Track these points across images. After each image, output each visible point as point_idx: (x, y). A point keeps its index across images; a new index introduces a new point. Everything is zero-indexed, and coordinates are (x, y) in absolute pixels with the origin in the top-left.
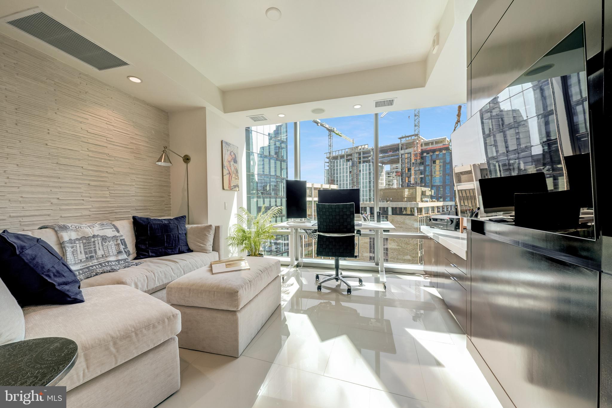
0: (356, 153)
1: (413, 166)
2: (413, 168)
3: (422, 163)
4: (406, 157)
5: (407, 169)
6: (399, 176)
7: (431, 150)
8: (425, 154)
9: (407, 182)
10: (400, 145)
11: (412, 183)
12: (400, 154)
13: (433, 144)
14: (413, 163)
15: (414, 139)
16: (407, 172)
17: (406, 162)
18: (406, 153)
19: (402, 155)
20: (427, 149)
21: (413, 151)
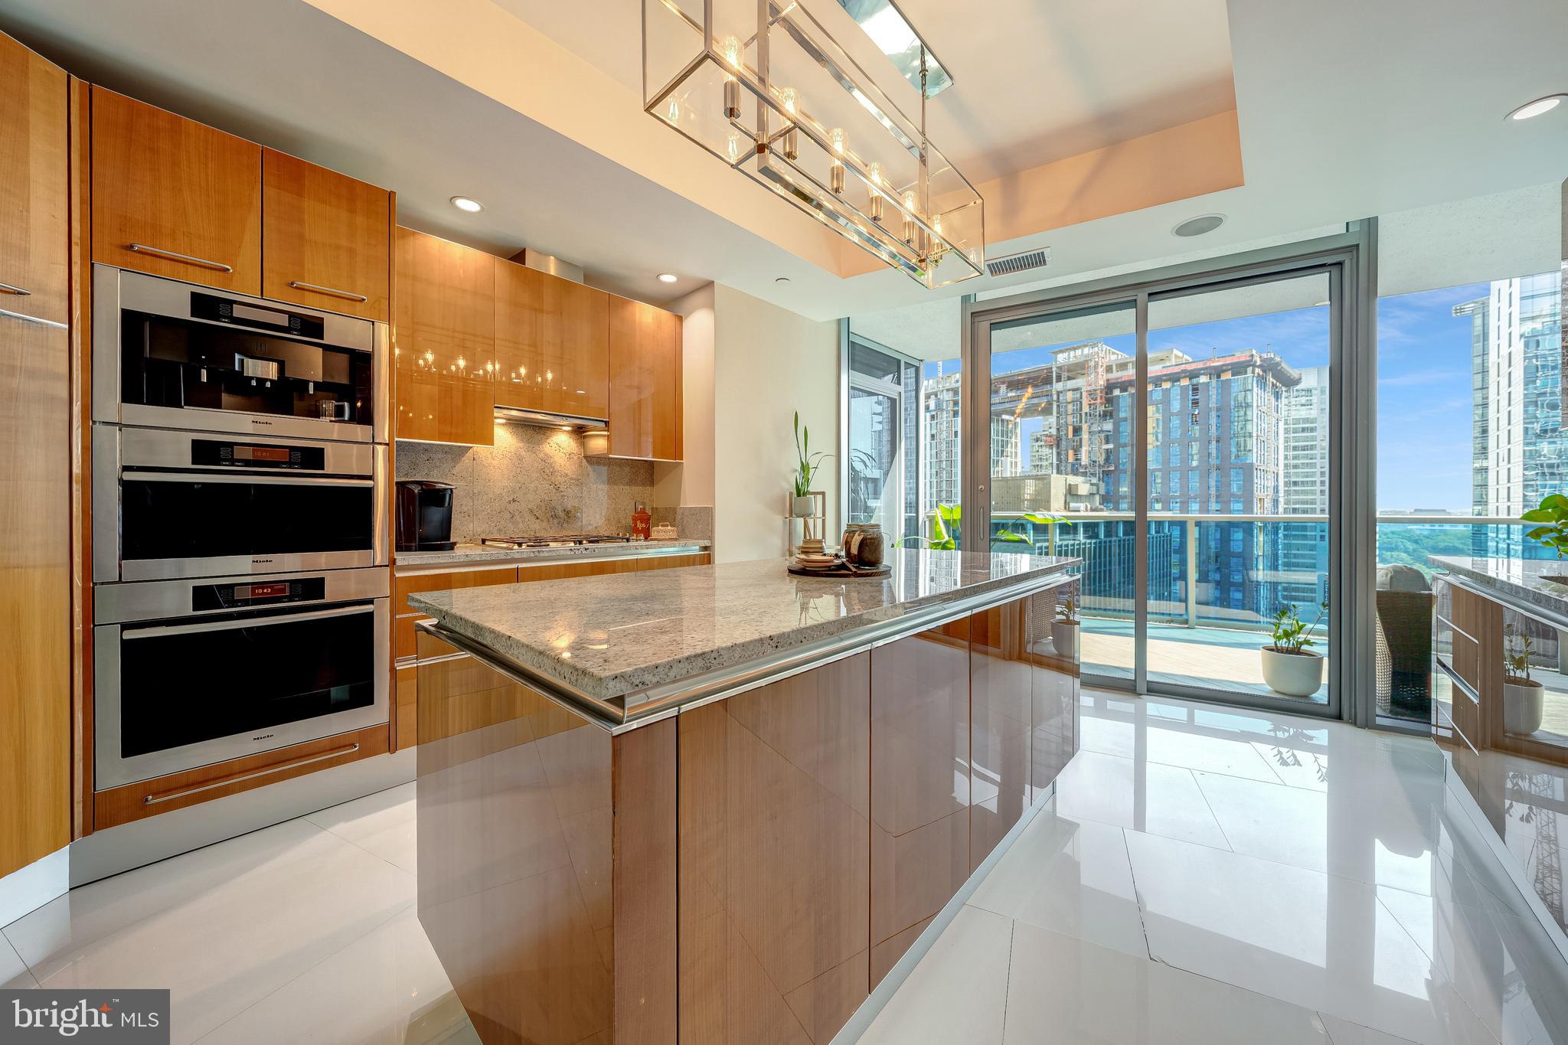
0: (948, 390)
1: (1086, 422)
2: (1085, 427)
3: (1106, 415)
4: (1069, 400)
5: (1071, 429)
6: (1051, 447)
8: (1117, 392)
9: (1071, 459)
10: (1054, 369)
11: (1083, 463)
12: (1054, 392)
15: (1087, 356)
16: (1070, 435)
17: (1070, 412)
18: (1069, 390)
19: (1058, 393)
20: (1121, 378)
21: (1085, 384)
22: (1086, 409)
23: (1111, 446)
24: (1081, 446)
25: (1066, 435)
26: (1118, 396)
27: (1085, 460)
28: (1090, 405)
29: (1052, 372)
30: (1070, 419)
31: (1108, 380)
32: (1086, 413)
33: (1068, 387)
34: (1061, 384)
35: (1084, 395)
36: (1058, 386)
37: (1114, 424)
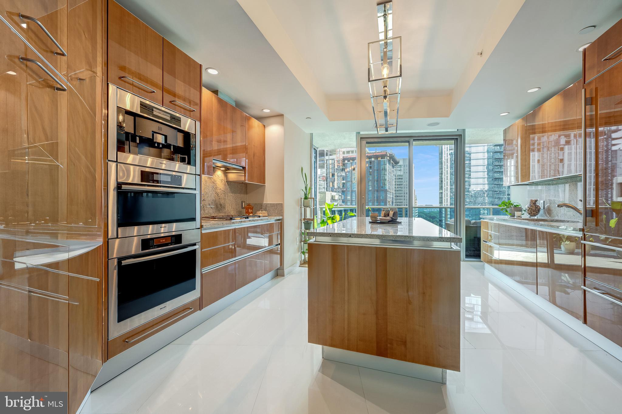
22: (336, 167)
23: (344, 182)
24: (335, 181)
25: (330, 176)
26: (347, 163)
27: (336, 187)
28: (338, 165)
29: (324, 152)
30: (331, 170)
31: (343, 157)
32: (336, 169)
33: (330, 158)
34: (327, 157)
35: (336, 162)
36: (327, 158)
37: (345, 173)
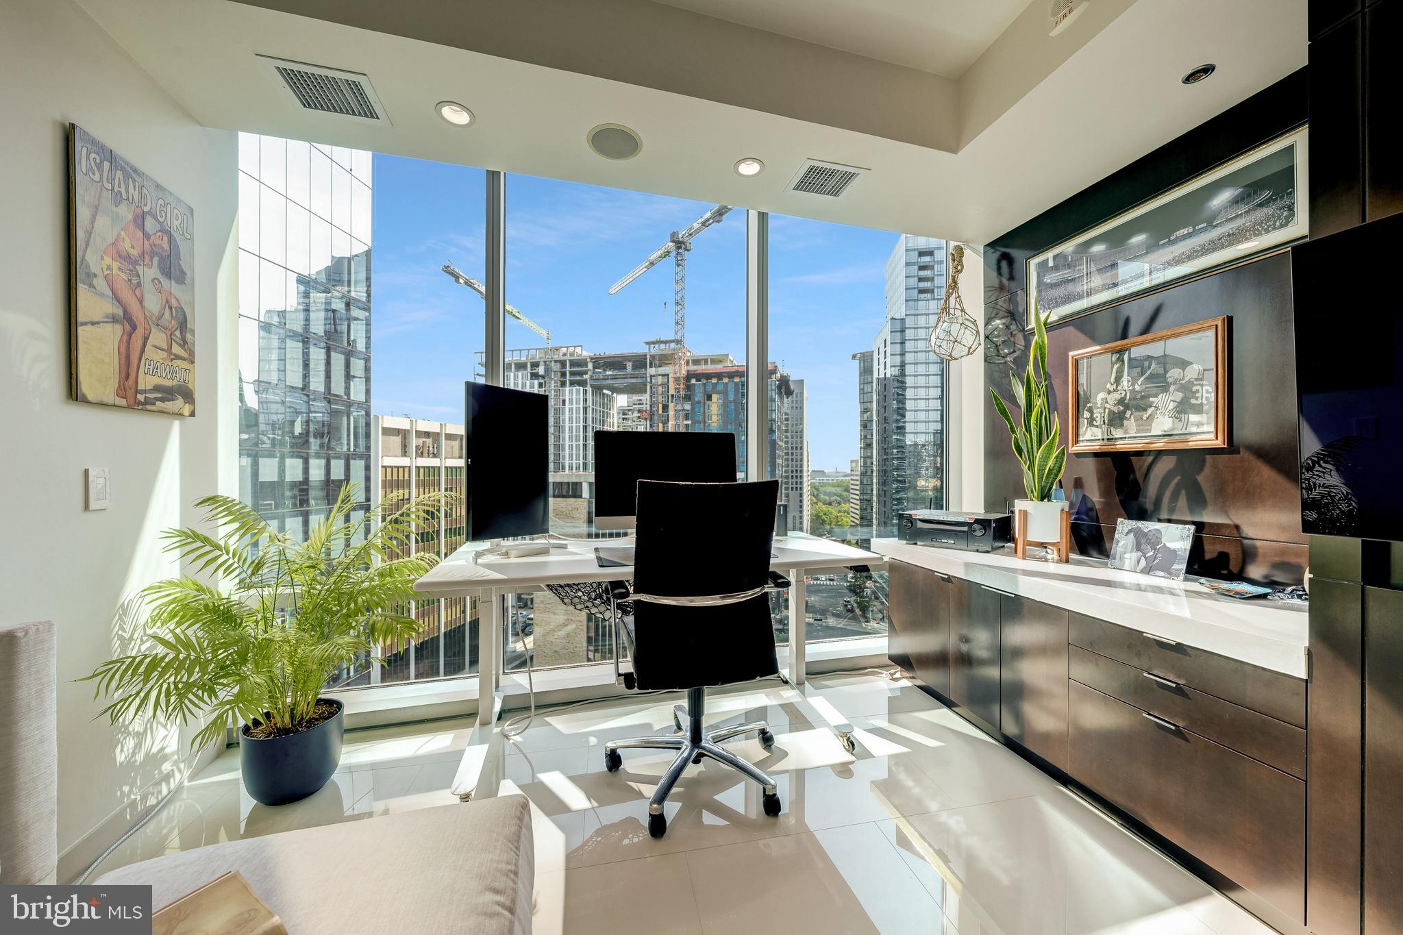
0: (556, 361)
1: (672, 402)
2: (671, 406)
3: (688, 398)
4: (660, 383)
5: (660, 406)
6: (646, 419)
7: (703, 374)
8: (693, 381)
10: (648, 357)
12: (648, 376)
13: (708, 364)
14: (672, 396)
15: (674, 349)
16: (660, 412)
17: (660, 392)
18: (660, 375)
19: (651, 376)
20: (697, 370)
21: (672, 371)
22: (672, 391)
23: (689, 422)
24: (668, 421)
25: (658, 410)
26: (694, 384)
28: (675, 388)
29: (646, 359)
30: (660, 399)
31: (688, 371)
33: (660, 373)
34: (653, 369)
35: (671, 380)
36: (652, 371)
37: (692, 405)
